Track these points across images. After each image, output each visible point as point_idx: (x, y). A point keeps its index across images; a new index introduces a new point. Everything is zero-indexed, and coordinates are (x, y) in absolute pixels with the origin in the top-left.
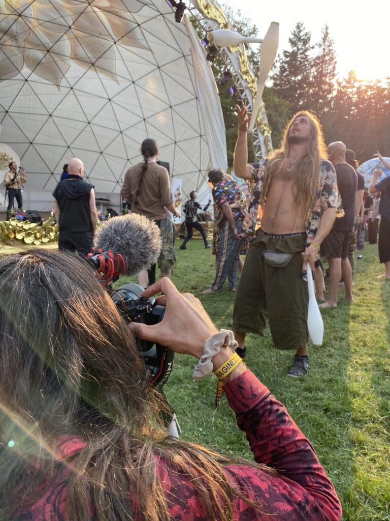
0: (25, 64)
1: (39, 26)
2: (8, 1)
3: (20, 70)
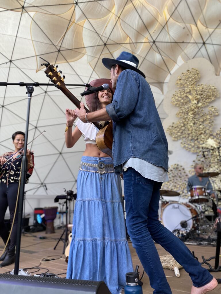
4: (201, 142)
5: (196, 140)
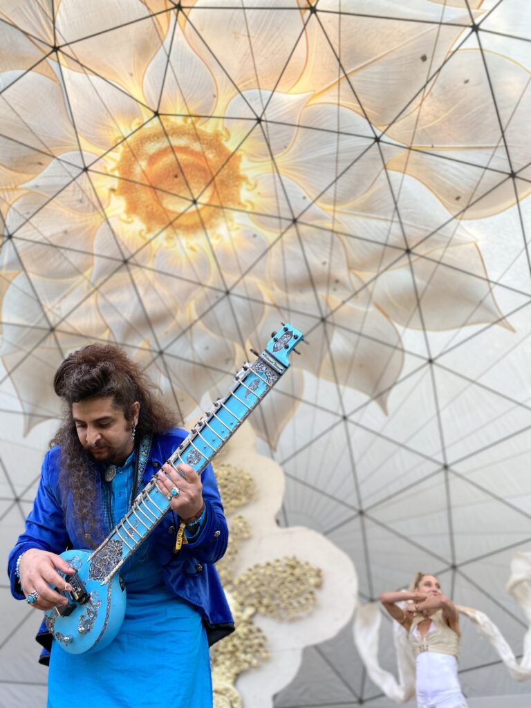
0: (397, 325)
1: (338, 208)
2: (249, 209)
3: (400, 346)
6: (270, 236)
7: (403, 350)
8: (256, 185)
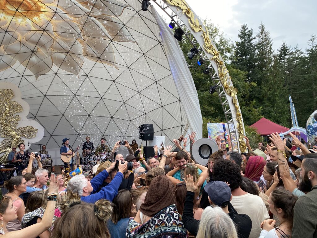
0: (53, 64)
1: (58, 36)
2: (34, 21)
3: (51, 68)
4: (9, 133)
5: (5, 131)
6: (34, 29)
7: (51, 69)
8: (41, 19)
